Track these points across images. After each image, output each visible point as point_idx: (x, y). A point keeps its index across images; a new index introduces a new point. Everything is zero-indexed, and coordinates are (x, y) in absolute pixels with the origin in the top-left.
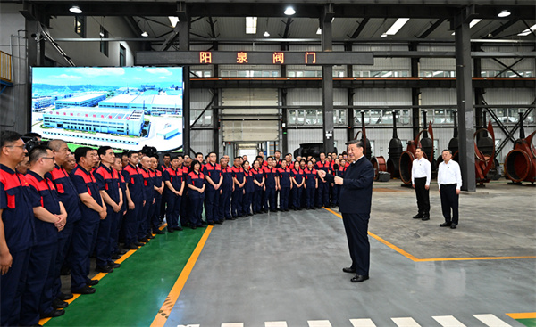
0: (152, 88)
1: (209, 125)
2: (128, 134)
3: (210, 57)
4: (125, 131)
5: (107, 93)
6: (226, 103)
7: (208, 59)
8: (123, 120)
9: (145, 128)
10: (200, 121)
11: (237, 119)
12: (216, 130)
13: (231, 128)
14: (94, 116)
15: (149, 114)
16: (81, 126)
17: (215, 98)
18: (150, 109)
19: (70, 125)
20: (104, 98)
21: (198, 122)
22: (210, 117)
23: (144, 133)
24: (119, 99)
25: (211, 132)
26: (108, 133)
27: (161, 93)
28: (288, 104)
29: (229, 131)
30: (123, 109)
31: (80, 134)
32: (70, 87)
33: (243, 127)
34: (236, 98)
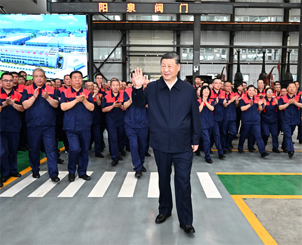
0: (64, 31)
1: (119, 60)
2: (47, 66)
3: (107, 7)
4: (46, 64)
5: (31, 34)
6: (132, 42)
7: (105, 9)
8: (43, 56)
9: (59, 62)
10: (112, 56)
11: (141, 55)
12: (124, 63)
13: (136, 62)
14: (23, 52)
15: (62, 51)
16: (14, 60)
17: (124, 38)
18: (62, 47)
19: (6, 59)
20: (29, 38)
21: (110, 57)
22: (120, 53)
23: (59, 65)
24: (39, 39)
25: (121, 65)
26: (34, 65)
27: (71, 35)
28: (182, 43)
29: (135, 65)
30: (43, 47)
31: (13, 65)
32: (4, 30)
33: (145, 62)
34: (140, 38)
